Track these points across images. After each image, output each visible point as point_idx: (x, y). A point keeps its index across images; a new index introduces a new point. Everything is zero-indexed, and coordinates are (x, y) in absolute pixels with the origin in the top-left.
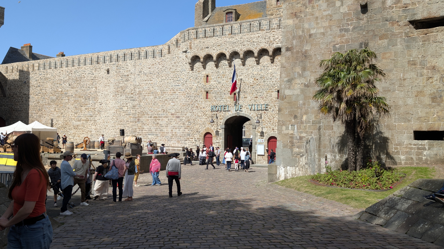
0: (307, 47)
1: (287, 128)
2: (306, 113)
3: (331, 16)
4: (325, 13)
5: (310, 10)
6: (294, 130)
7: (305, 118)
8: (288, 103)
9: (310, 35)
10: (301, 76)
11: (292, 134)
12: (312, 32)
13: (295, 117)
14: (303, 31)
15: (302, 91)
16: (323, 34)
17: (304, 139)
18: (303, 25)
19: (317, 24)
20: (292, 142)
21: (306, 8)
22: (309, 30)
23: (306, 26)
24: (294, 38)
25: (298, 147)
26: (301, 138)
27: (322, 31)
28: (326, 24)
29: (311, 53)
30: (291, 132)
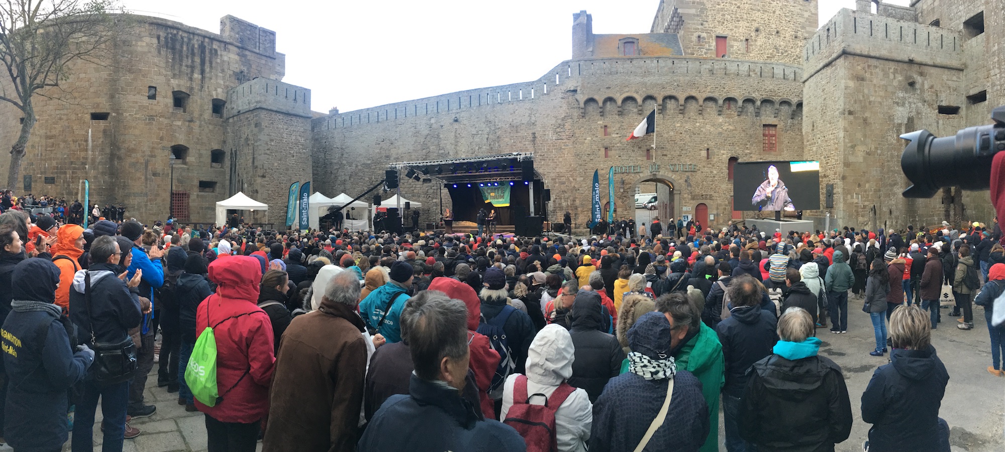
0: (867, 114)
1: (852, 197)
2: (868, 182)
3: (886, 86)
4: (883, 83)
5: (869, 76)
6: (858, 199)
7: (867, 185)
8: (852, 170)
9: (870, 102)
10: (863, 143)
11: (857, 203)
12: (872, 99)
13: (859, 185)
14: (863, 96)
15: (865, 158)
16: (880, 103)
17: (867, 207)
18: (863, 89)
19: (876, 91)
20: (857, 212)
21: (866, 72)
22: (868, 98)
23: (866, 91)
24: (855, 102)
25: (863, 216)
26: (865, 207)
27: (879, 99)
28: (882, 93)
29: (871, 121)
30: (856, 201)
